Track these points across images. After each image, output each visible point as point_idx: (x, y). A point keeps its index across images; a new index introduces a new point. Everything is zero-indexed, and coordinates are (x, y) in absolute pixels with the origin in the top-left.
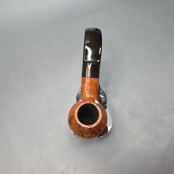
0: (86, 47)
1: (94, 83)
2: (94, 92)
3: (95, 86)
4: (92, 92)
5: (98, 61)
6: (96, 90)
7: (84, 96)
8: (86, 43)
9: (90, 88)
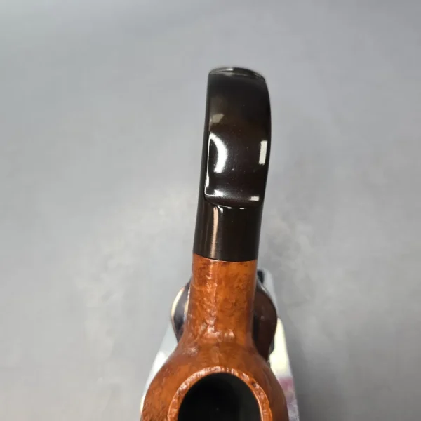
0: (212, 136)
1: (240, 281)
2: (238, 314)
3: (245, 293)
4: (232, 315)
5: (255, 199)
6: (245, 305)
7: (202, 328)
8: (211, 121)
9: (225, 300)
